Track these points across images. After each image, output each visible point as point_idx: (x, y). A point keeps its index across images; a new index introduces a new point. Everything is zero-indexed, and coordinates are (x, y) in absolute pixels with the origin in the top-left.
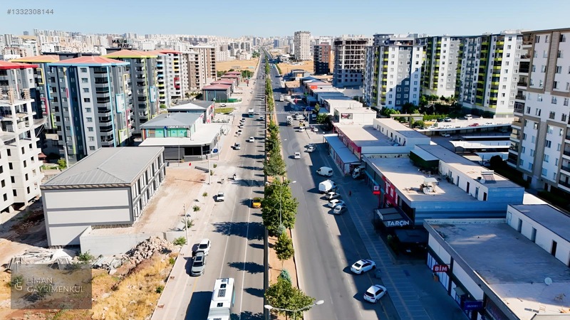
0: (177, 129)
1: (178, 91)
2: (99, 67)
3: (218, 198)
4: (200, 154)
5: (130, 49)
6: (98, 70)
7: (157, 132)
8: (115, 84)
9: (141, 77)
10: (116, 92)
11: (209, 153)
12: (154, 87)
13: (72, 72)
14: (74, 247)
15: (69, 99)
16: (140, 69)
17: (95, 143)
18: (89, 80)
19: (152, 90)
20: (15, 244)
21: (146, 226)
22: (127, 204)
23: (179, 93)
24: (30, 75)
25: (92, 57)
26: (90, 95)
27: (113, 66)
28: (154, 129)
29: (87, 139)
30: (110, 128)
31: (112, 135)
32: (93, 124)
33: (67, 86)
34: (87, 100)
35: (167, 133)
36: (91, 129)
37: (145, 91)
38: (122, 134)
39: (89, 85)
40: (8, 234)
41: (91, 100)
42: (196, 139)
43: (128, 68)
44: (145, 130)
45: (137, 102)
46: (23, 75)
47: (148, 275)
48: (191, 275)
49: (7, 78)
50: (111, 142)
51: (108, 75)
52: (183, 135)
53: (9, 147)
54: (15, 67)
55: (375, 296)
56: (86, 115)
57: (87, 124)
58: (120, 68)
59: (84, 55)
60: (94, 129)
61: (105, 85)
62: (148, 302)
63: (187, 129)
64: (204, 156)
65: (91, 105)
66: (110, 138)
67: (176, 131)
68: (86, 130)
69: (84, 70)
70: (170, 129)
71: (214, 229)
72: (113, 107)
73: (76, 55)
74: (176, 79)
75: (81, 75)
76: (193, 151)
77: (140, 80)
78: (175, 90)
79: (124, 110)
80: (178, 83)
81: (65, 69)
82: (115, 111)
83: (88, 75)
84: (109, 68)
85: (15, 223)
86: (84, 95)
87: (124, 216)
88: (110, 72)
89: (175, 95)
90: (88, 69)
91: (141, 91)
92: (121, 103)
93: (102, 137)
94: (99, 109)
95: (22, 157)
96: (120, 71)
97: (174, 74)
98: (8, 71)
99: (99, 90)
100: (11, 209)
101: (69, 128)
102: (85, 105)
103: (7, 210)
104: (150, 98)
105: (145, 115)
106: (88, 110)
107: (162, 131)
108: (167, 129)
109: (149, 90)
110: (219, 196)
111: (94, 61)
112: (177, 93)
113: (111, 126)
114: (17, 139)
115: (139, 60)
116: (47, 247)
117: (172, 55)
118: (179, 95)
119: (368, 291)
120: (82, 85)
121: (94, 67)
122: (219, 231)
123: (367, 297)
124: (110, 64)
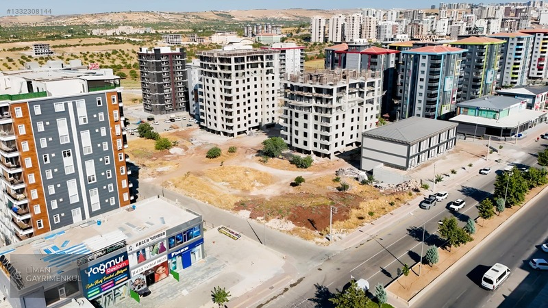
0: (488, 111)
1: (540, 72)
2: (435, 55)
3: (482, 171)
4: (500, 136)
5: (478, 36)
6: (435, 57)
7: (469, 111)
8: (447, 69)
9: (480, 61)
10: (446, 75)
11: (509, 136)
12: (492, 70)
13: (417, 57)
14: (370, 173)
15: (410, 78)
16: (481, 54)
17: (421, 113)
18: (426, 65)
19: (489, 73)
20: (347, 163)
21: (415, 173)
22: (406, 156)
23: (541, 74)
24: (393, 58)
25: (435, 47)
26: (424, 76)
27: (448, 54)
28: (468, 108)
29: (416, 109)
30: (435, 102)
31: (435, 108)
32: (422, 98)
33: (411, 69)
34: (422, 80)
35: (478, 113)
36: (420, 101)
37: (482, 73)
38: (444, 108)
39: (425, 69)
40: (347, 158)
41: (425, 80)
42: (502, 122)
43: (464, 54)
44: (460, 107)
45: (470, 83)
46: (388, 59)
47: (397, 199)
48: (421, 207)
49: (377, 60)
50: (433, 113)
51: (442, 62)
52: (492, 116)
53: (360, 107)
54: (383, 53)
55: (537, 265)
56: (419, 90)
57: (418, 98)
58: (454, 56)
59: (430, 45)
60: (423, 102)
61: (437, 69)
62: (387, 210)
63: (497, 112)
64: (503, 138)
65: (423, 84)
66: (434, 110)
67: (486, 112)
68: (417, 102)
69: (424, 57)
70: (482, 110)
71: (460, 189)
72: (441, 86)
73: (424, 45)
74: (541, 59)
75: (422, 61)
76: (494, 132)
77: (478, 64)
78: (536, 71)
79: (451, 89)
80: (542, 63)
81: (412, 56)
82: (442, 90)
83: (426, 61)
84: (445, 56)
85: (352, 153)
86: (420, 76)
87: (403, 162)
88: (444, 58)
89: (535, 75)
90: (427, 56)
91: (478, 73)
92: (449, 84)
93: (426, 109)
94: (429, 87)
95: (365, 115)
96: (454, 58)
97: (539, 55)
98: (378, 56)
99: (432, 73)
100: (354, 144)
101: (406, 99)
102: (419, 83)
103: (351, 144)
104: (485, 80)
105: (477, 94)
106: (421, 87)
107: (474, 111)
108: (479, 110)
109: (486, 74)
110: (484, 170)
111: (435, 51)
112: (538, 74)
113: (436, 101)
114: (365, 103)
115: (482, 46)
116: (360, 169)
117: (542, 35)
118: (540, 76)
119: (534, 260)
120: (421, 68)
121: (432, 55)
122: (462, 191)
123: (531, 263)
124: (446, 53)
